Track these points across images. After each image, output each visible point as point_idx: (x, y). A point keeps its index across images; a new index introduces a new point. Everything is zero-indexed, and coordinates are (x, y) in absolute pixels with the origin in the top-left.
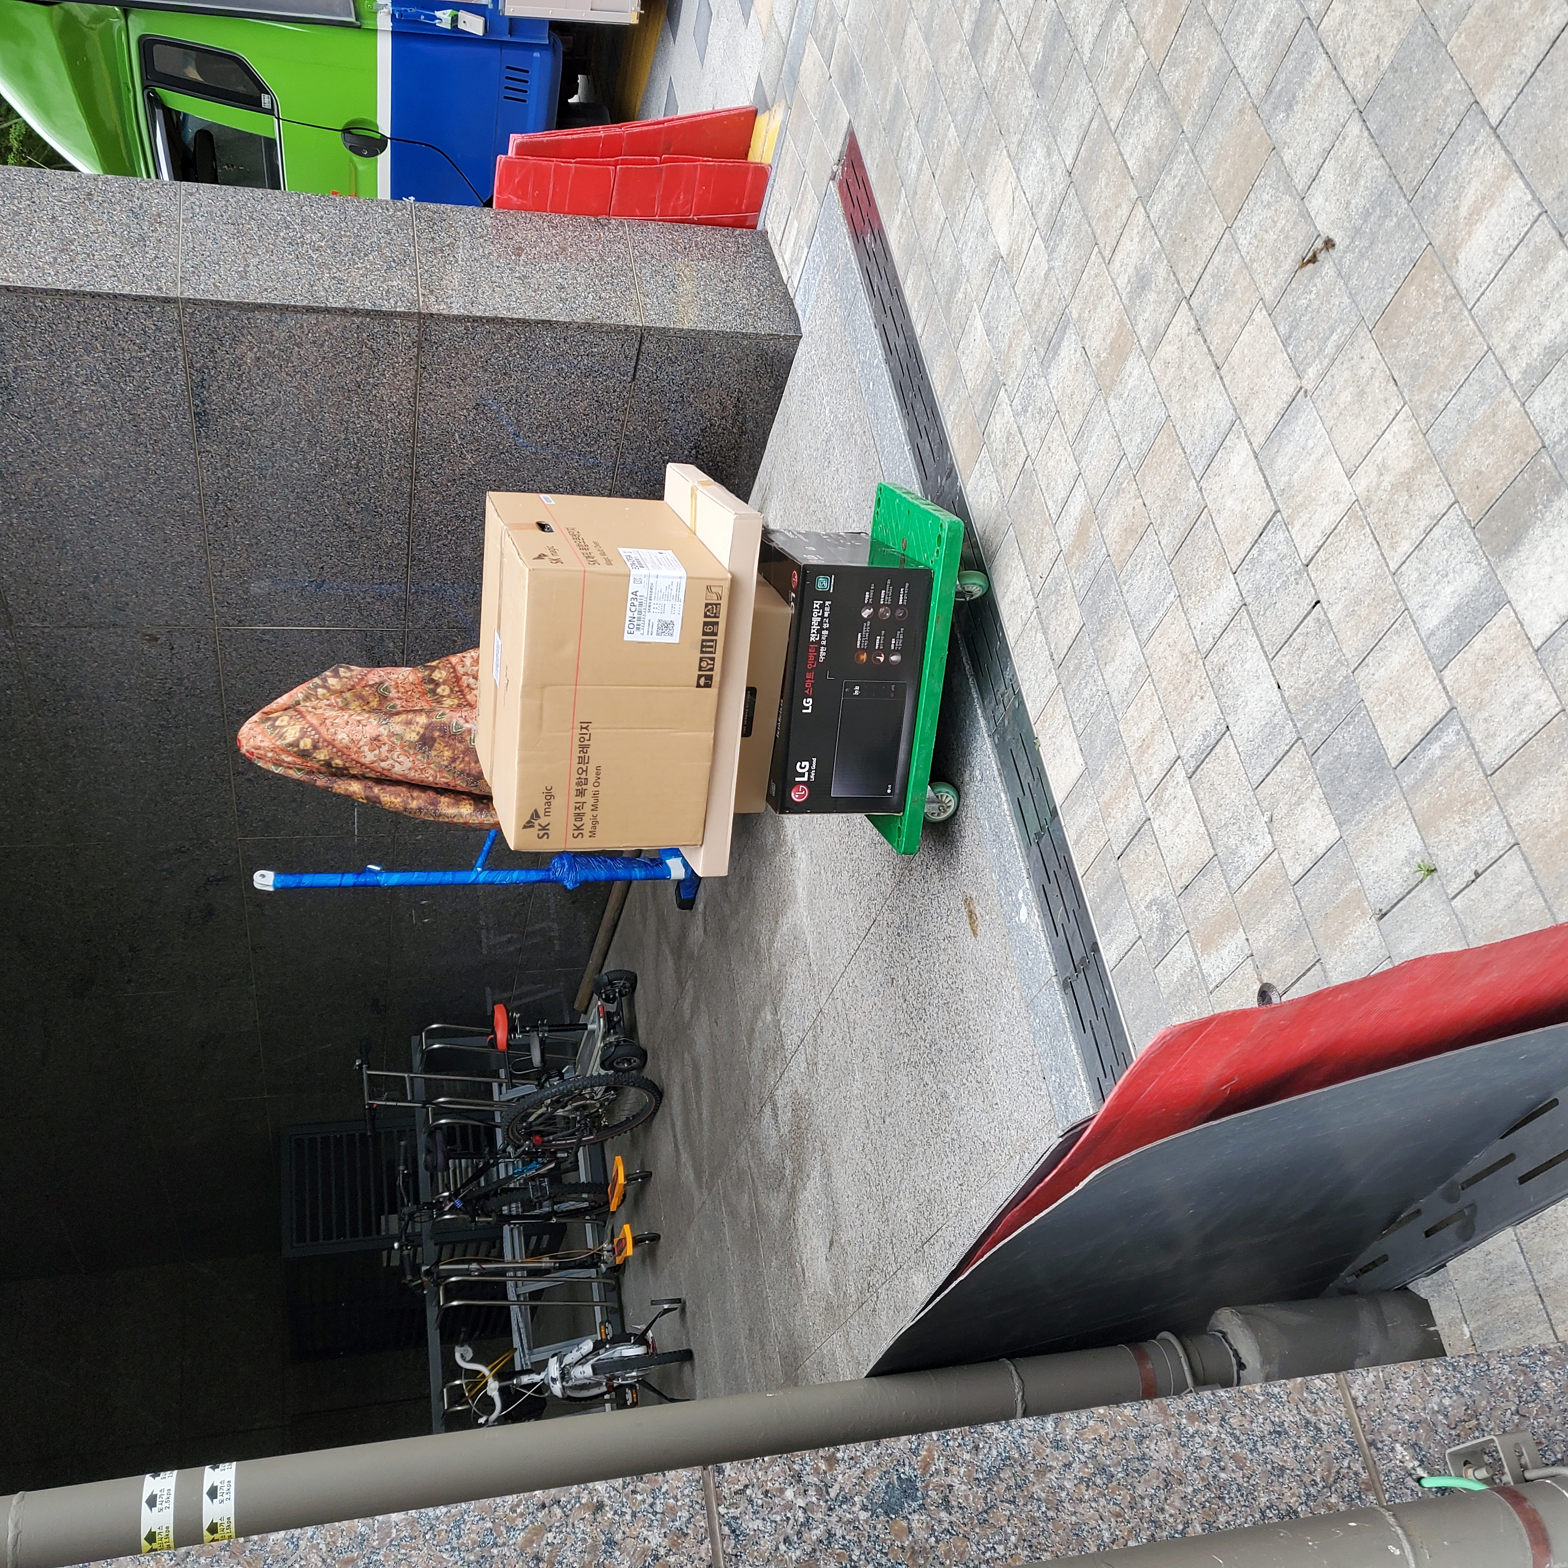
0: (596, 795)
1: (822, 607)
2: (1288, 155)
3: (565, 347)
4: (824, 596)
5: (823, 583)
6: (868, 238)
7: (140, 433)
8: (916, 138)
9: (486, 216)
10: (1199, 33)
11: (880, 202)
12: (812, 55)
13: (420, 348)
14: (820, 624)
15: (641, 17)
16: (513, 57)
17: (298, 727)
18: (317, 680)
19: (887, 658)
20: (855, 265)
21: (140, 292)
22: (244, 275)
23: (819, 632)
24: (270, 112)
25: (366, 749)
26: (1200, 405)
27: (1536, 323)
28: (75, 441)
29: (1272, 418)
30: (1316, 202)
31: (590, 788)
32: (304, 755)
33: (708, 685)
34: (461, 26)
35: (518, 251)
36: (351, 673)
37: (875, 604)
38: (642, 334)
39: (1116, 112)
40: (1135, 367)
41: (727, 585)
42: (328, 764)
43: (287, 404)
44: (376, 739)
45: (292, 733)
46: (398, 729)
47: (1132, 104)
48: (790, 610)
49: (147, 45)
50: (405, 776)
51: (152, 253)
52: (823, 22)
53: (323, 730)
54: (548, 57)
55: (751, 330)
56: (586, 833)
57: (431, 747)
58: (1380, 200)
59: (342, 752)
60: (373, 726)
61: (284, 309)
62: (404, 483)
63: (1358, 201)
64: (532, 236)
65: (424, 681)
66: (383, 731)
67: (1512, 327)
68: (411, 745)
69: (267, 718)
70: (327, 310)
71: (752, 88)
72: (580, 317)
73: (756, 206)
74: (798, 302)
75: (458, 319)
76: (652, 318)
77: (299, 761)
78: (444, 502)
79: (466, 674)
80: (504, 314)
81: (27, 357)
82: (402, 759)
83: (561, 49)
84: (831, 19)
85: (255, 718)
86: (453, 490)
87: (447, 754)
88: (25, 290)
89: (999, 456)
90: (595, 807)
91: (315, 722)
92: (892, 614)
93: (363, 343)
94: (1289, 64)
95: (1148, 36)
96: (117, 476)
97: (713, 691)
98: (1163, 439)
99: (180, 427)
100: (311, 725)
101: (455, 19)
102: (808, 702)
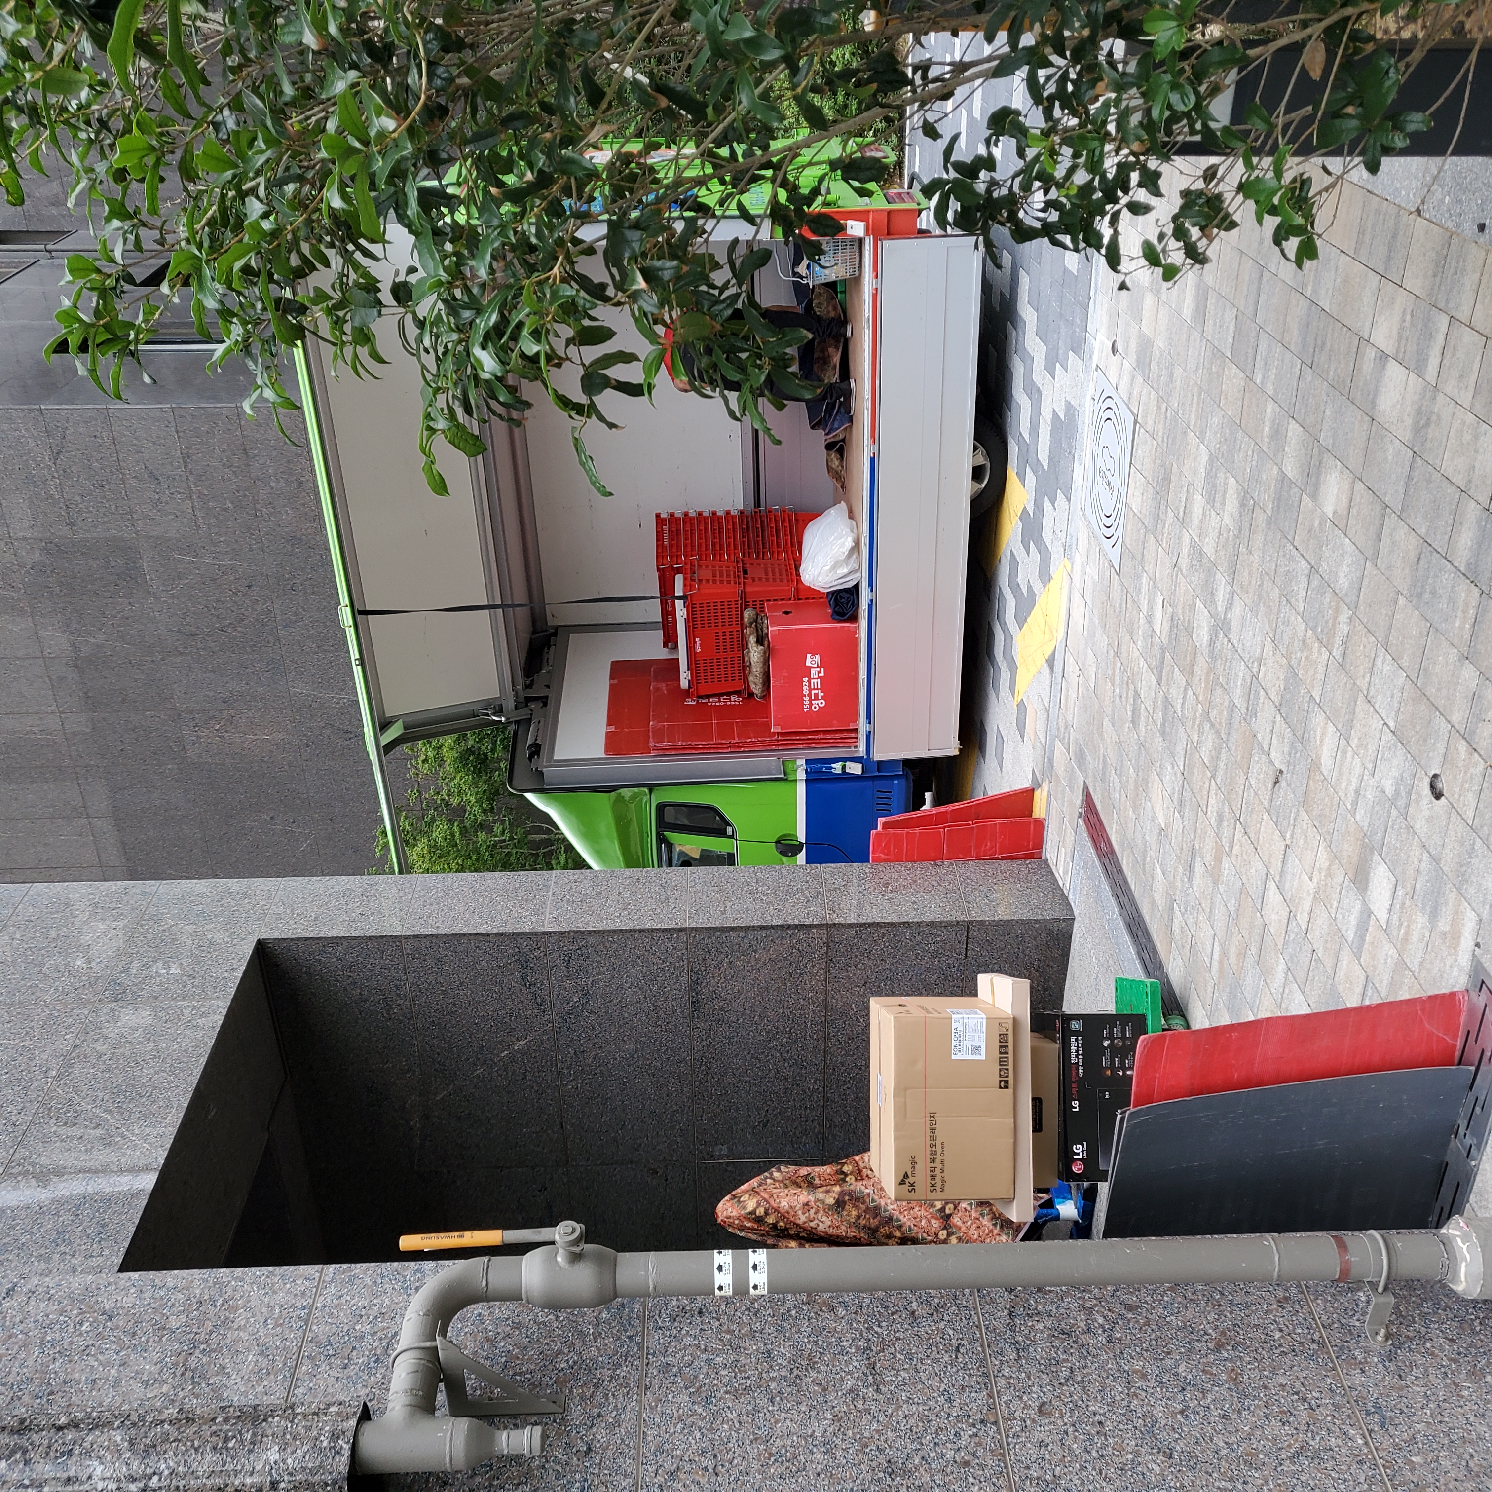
0: (942, 1162)
1: (1077, 1040)
2: (1259, 736)
3: (919, 939)
4: (1076, 1033)
5: (1075, 1025)
6: (1102, 844)
7: (658, 1018)
8: (1117, 780)
9: (866, 868)
10: (1219, 691)
11: (1105, 822)
12: (1059, 748)
13: (828, 947)
14: (1077, 1051)
15: (960, 750)
16: (880, 785)
17: (755, 1200)
18: (766, 1174)
19: (1124, 1073)
20: (1097, 863)
21: (666, 926)
22: (724, 912)
23: (1077, 1056)
24: (732, 837)
25: (800, 1212)
26: (1253, 871)
27: (1349, 782)
28: (620, 1026)
29: (1280, 865)
30: (1273, 754)
31: (938, 1157)
32: (759, 1220)
33: (1006, 1087)
34: (848, 771)
35: (886, 885)
36: (788, 1170)
37: (1111, 1037)
38: (968, 926)
39: (1195, 738)
40: (1226, 864)
41: (1011, 1022)
42: (774, 1226)
43: (747, 991)
44: (807, 1204)
45: (751, 1205)
46: (821, 1196)
47: (1200, 733)
48: (1057, 1046)
49: (661, 808)
50: (826, 1233)
51: (673, 906)
52: (1062, 730)
53: (771, 1201)
54: (903, 781)
55: (1040, 917)
56: (939, 1189)
57: (843, 1209)
58: (1293, 747)
59: (783, 1216)
60: (804, 1196)
61: (747, 928)
62: (821, 1042)
63: (1286, 750)
64: (895, 875)
65: (837, 1172)
66: (811, 1198)
67: (1344, 785)
68: (830, 1207)
69: (734, 1197)
70: (772, 927)
71: (1030, 777)
72: (927, 918)
73: (1039, 844)
74: (1071, 898)
75: (851, 925)
76: (977, 915)
77: (756, 1226)
78: (847, 1054)
79: (865, 1168)
80: (879, 920)
81: (599, 974)
82: (824, 1219)
83: (911, 777)
84: (1066, 728)
85: (727, 1198)
86: (853, 1046)
87: (854, 1213)
88: (604, 932)
89: (1180, 943)
90: (942, 1171)
91: (766, 1196)
92: (1124, 1044)
93: (794, 947)
94: (1252, 697)
95: (1201, 698)
96: (643, 1049)
97: (1010, 1091)
98: (1243, 896)
99: (682, 1012)
100: (764, 1198)
101: (844, 767)
102: (1075, 1104)
